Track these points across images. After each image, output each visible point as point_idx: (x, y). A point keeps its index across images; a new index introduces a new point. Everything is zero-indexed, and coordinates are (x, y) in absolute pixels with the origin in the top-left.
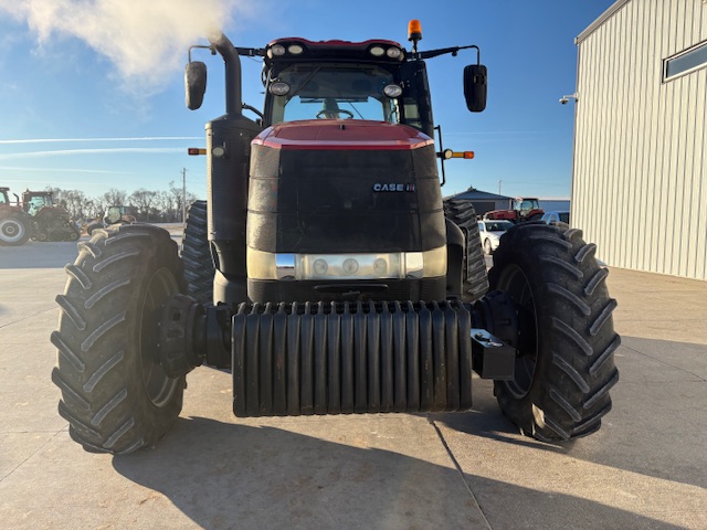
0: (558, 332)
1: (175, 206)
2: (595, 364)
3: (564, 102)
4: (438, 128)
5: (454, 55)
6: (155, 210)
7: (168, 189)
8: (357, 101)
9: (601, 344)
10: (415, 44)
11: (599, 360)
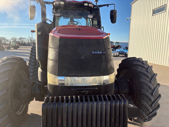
0: (143, 94)
1: (30, 42)
2: (154, 104)
3: (127, 20)
4: (103, 27)
5: (108, 6)
6: (25, 42)
7: (28, 37)
8: (79, 18)
9: (156, 97)
10: (96, 3)
11: (155, 102)
